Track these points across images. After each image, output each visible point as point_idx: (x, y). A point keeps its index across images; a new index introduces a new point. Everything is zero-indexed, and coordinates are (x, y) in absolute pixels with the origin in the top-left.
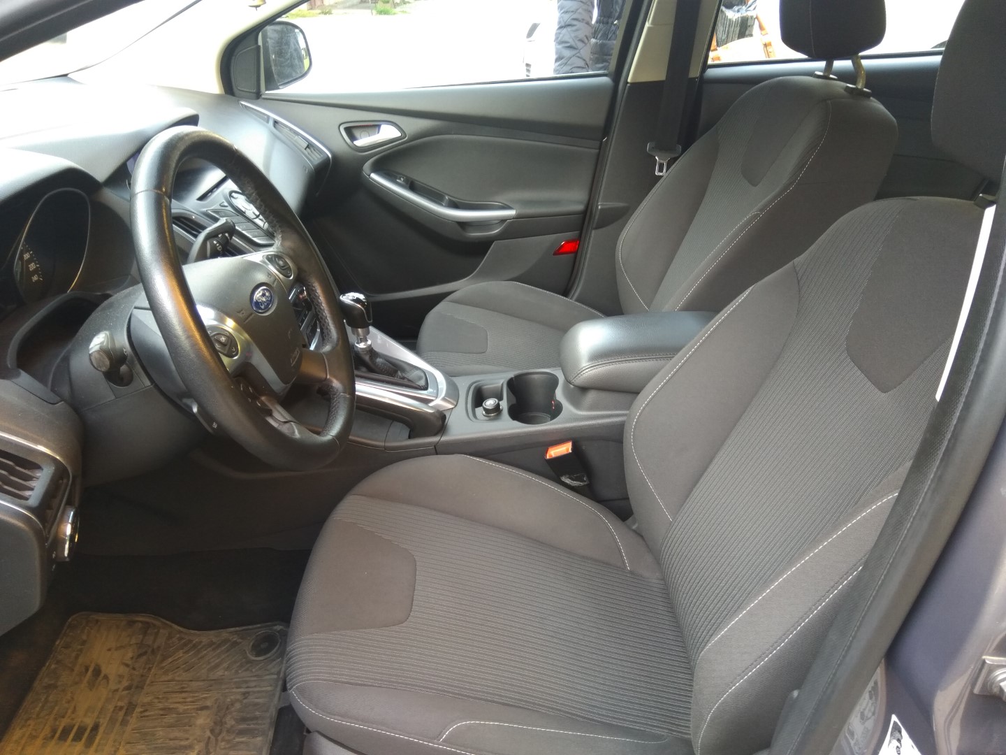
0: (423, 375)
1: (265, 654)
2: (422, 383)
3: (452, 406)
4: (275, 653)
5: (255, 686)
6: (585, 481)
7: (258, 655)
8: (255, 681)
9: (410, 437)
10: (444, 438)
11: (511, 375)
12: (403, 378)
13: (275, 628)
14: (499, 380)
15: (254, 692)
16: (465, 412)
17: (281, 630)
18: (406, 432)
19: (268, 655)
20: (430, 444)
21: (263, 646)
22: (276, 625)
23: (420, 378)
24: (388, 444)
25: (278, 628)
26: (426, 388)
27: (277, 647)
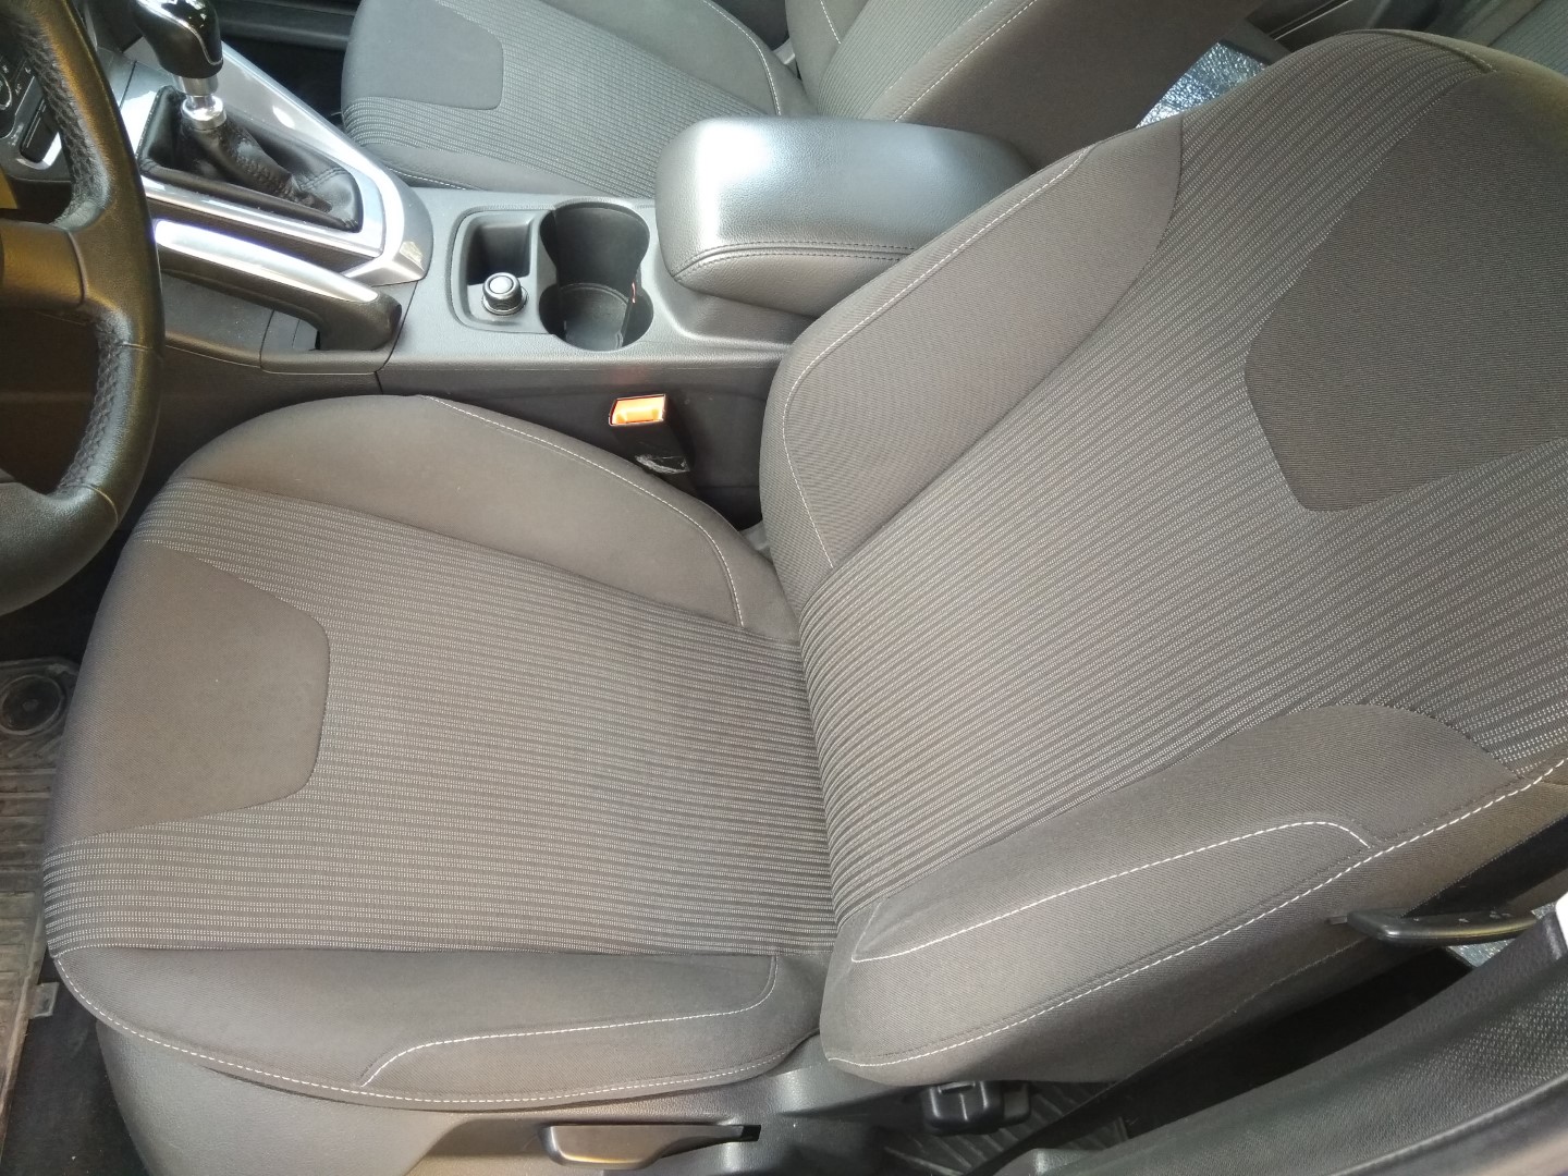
0: (349, 188)
1: (33, 724)
2: (346, 212)
3: (418, 277)
4: (53, 723)
5: (15, 790)
6: (682, 468)
7: (18, 725)
8: (12, 778)
9: (319, 346)
10: (398, 358)
11: (550, 203)
12: (302, 196)
13: (51, 668)
14: (523, 212)
15: (14, 802)
16: (443, 293)
17: (64, 673)
18: (309, 333)
19: (39, 728)
20: (365, 366)
21: (31, 706)
22: (52, 663)
23: (344, 198)
24: (267, 358)
25: (59, 668)
26: (355, 227)
27: (58, 709)
